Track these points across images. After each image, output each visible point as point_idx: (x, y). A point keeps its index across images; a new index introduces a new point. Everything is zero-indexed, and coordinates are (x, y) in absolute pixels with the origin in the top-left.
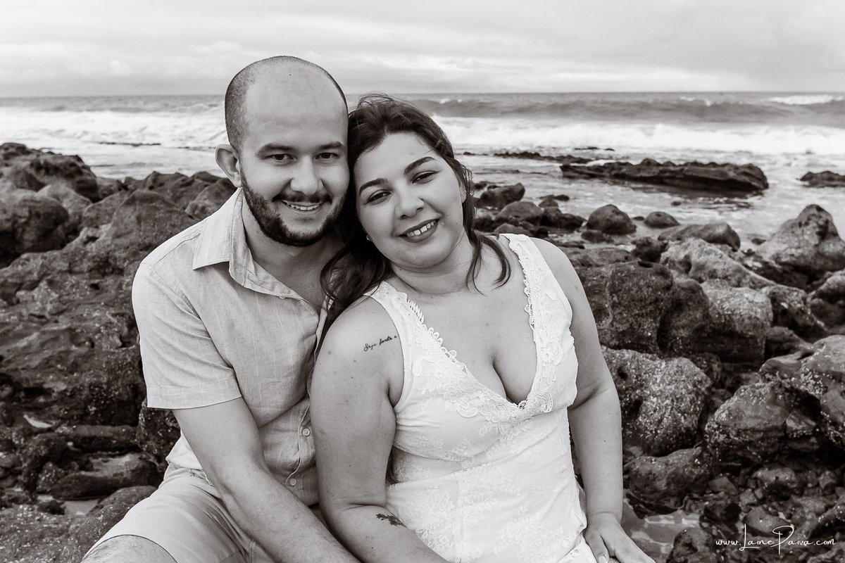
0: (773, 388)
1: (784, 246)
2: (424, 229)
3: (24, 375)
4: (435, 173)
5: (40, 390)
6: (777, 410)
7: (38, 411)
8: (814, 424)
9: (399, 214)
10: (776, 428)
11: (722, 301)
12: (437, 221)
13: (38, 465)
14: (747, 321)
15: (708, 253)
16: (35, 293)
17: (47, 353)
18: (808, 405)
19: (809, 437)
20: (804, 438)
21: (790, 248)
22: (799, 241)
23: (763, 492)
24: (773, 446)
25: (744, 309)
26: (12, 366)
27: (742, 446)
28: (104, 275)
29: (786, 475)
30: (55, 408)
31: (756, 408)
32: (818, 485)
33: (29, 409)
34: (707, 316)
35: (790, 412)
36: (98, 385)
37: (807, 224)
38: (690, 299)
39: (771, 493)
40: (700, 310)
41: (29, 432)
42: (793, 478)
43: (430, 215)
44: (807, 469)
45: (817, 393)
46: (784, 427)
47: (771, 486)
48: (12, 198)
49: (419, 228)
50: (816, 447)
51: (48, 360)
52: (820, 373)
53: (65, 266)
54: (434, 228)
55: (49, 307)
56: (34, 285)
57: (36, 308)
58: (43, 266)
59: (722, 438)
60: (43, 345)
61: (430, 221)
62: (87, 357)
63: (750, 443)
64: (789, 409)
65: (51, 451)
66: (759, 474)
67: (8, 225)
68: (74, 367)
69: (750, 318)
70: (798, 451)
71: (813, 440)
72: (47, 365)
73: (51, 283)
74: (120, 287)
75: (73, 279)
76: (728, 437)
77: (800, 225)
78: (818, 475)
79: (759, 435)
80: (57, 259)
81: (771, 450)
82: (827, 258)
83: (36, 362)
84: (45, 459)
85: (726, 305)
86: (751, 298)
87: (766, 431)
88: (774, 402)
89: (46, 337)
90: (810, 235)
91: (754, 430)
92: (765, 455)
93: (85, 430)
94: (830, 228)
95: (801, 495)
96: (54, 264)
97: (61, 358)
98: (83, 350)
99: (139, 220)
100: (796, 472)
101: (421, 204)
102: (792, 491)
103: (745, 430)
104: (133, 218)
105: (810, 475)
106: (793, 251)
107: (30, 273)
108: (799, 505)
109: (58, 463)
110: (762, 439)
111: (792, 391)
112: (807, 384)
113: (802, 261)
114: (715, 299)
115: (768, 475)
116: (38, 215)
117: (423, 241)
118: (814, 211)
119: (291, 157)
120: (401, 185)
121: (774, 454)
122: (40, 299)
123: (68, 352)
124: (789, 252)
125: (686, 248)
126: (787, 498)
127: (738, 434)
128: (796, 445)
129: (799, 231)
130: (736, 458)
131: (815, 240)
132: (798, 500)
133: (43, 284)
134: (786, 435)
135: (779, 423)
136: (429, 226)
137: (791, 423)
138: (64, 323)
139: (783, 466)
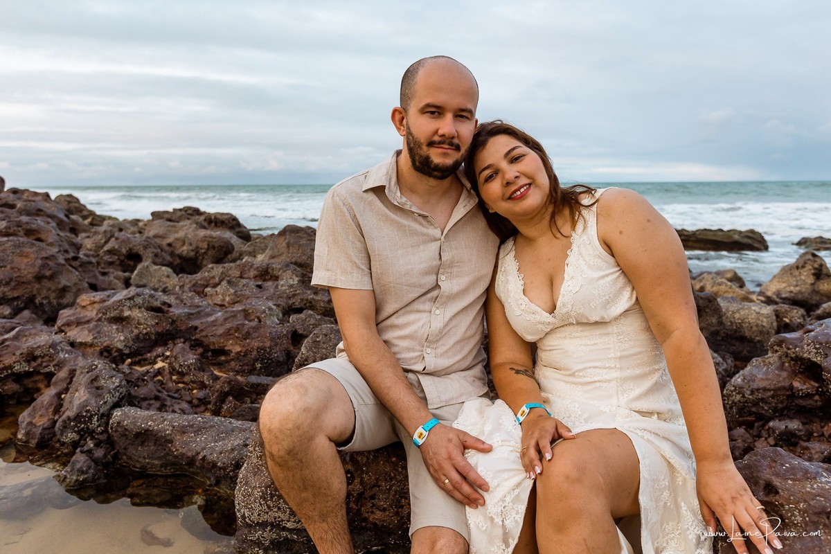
0: (780, 358)
1: (784, 285)
2: (522, 190)
3: (212, 340)
4: (524, 155)
5: (222, 352)
6: (784, 374)
7: (220, 365)
8: (817, 385)
9: (505, 182)
10: (784, 388)
11: (733, 312)
12: (530, 184)
13: (223, 397)
14: (754, 328)
15: (720, 284)
16: (218, 289)
17: (228, 326)
18: (811, 370)
19: (813, 395)
20: (808, 396)
21: (789, 286)
22: (797, 281)
23: (775, 438)
24: (782, 402)
25: (752, 318)
26: (204, 334)
27: (756, 404)
28: (265, 280)
29: (794, 425)
30: (233, 364)
31: (767, 373)
32: (823, 435)
33: (214, 364)
34: (721, 323)
35: (796, 376)
36: (264, 349)
37: (803, 267)
38: (707, 307)
39: (781, 440)
40: (716, 317)
41: (217, 378)
42: (801, 427)
43: (524, 181)
44: (811, 422)
45: (818, 359)
46: (791, 387)
47: (781, 434)
48: (196, 235)
49: (518, 189)
50: (819, 403)
51: (229, 330)
52: (821, 344)
53: (238, 273)
54: (528, 189)
55: (227, 299)
56: (215, 286)
57: (218, 300)
58: (222, 273)
59: (738, 397)
60: (226, 319)
61: (525, 185)
62: (256, 329)
63: (762, 399)
64: (794, 374)
65: (231, 389)
66: (771, 424)
67: (192, 254)
68: (247, 335)
69: (757, 326)
70: (804, 407)
71: (817, 397)
72: (228, 333)
73: (229, 282)
74: (277, 287)
75: (244, 281)
76: (744, 396)
77: (798, 268)
78: (822, 427)
79: (770, 394)
80: (232, 269)
81: (780, 406)
82: (822, 295)
83: (221, 331)
84: (227, 394)
85: (737, 316)
86: (757, 310)
87: (775, 390)
88: (781, 368)
89: (228, 315)
90: (806, 277)
91: (765, 389)
92: (775, 410)
93: (253, 379)
94: (824, 271)
95: (808, 440)
96: (230, 272)
97: (237, 329)
98: (254, 323)
99: (288, 245)
100: (804, 424)
101: (517, 174)
102: (800, 438)
103: (758, 390)
104: (284, 244)
105: (815, 427)
106: (792, 288)
107: (213, 277)
108: (807, 448)
109: (236, 398)
110: (773, 397)
111: (798, 359)
112: (810, 353)
113: (800, 297)
114: (727, 310)
115: (779, 425)
116: (214, 247)
117: (523, 197)
118: (811, 257)
119: (439, 114)
120: (504, 165)
121: (783, 409)
122: (222, 293)
123: (243, 325)
124: (788, 289)
125: (701, 281)
126: (795, 445)
127: (752, 392)
128: (802, 402)
129: (796, 273)
130: (750, 413)
131: (811, 280)
132: (806, 444)
133: (224, 283)
134: (793, 394)
135: (787, 384)
136: (525, 188)
137: (797, 384)
138: (238, 307)
139: (791, 419)
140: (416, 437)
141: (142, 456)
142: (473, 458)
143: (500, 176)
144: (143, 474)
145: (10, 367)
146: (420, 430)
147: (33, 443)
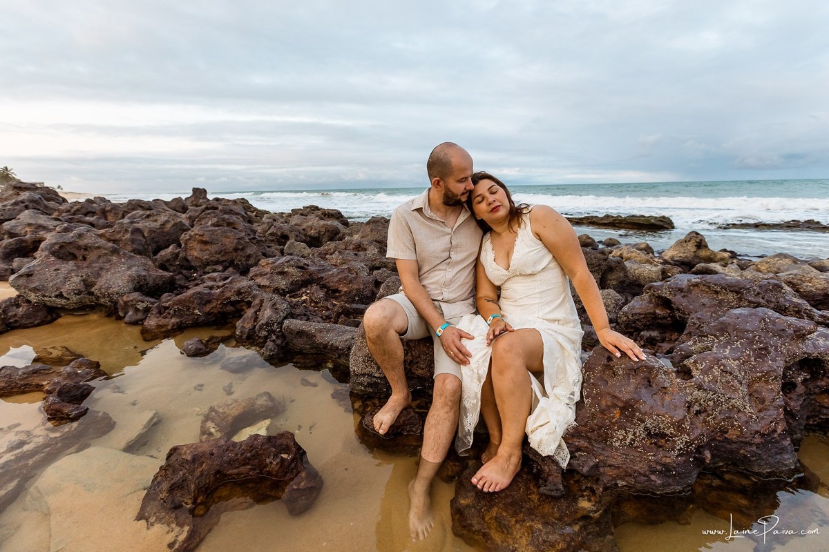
0: (650, 296)
1: (676, 252)
3: (332, 284)
4: (497, 191)
5: (337, 291)
6: (652, 305)
7: (336, 298)
8: (669, 312)
9: (488, 203)
10: (650, 313)
11: (635, 270)
12: (500, 206)
13: (338, 315)
14: (647, 279)
15: (632, 252)
16: (333, 256)
17: (340, 277)
18: (666, 303)
19: (667, 318)
20: (664, 318)
21: (680, 253)
22: (685, 250)
23: (644, 341)
24: (649, 321)
25: (646, 273)
26: (327, 281)
27: (634, 322)
28: (359, 251)
29: (655, 334)
30: (343, 297)
31: (641, 305)
32: (671, 340)
33: (333, 298)
34: (626, 276)
35: (658, 306)
36: (359, 289)
37: (689, 241)
38: (617, 266)
39: (647, 342)
40: (623, 272)
41: (335, 305)
42: (658, 335)
43: (497, 203)
44: (665, 332)
45: (670, 297)
46: (655, 313)
47: (647, 339)
48: (318, 224)
50: (670, 322)
51: (341, 279)
52: (672, 289)
53: (344, 247)
55: (339, 261)
56: (332, 254)
57: (333, 262)
58: (335, 247)
59: (625, 318)
60: (338, 273)
62: (355, 278)
63: (638, 320)
64: (657, 305)
65: (343, 311)
66: (642, 333)
67: (317, 235)
68: (350, 282)
69: (649, 278)
70: (661, 324)
71: (669, 319)
72: (340, 281)
73: (339, 252)
74: (366, 255)
75: (347, 251)
76: (628, 318)
77: (686, 242)
78: (671, 335)
79: (642, 316)
80: (341, 244)
81: (648, 323)
82: (701, 258)
83: (336, 280)
84: (341, 314)
85: (637, 272)
86: (650, 268)
87: (645, 314)
88: (650, 302)
89: (340, 270)
90: (691, 247)
91: (640, 314)
92: (645, 325)
93: (354, 306)
94: (703, 243)
95: (662, 342)
96: (340, 246)
97: (345, 278)
98: (354, 275)
99: (372, 230)
100: (660, 333)
101: (494, 200)
102: (658, 341)
103: (636, 314)
104: (369, 230)
105: (667, 335)
106: (681, 254)
107: (330, 249)
108: (660, 347)
109: (345, 316)
110: (644, 318)
111: (659, 297)
112: (666, 294)
113: (686, 260)
114: (631, 268)
115: (646, 334)
116: (328, 231)
118: (695, 235)
121: (650, 325)
122: (335, 258)
123: (348, 276)
124: (679, 255)
125: (621, 250)
126: (655, 345)
127: (633, 316)
128: (660, 321)
129: (685, 245)
130: (632, 327)
131: (694, 249)
132: (660, 344)
133: (336, 252)
134: (656, 316)
135: (652, 311)
137: (658, 311)
138: (345, 266)
139: (653, 330)
140: (437, 332)
141: (300, 343)
142: (465, 342)
143: (485, 200)
144: (301, 353)
145: (229, 298)
146: (440, 329)
147: (244, 336)
